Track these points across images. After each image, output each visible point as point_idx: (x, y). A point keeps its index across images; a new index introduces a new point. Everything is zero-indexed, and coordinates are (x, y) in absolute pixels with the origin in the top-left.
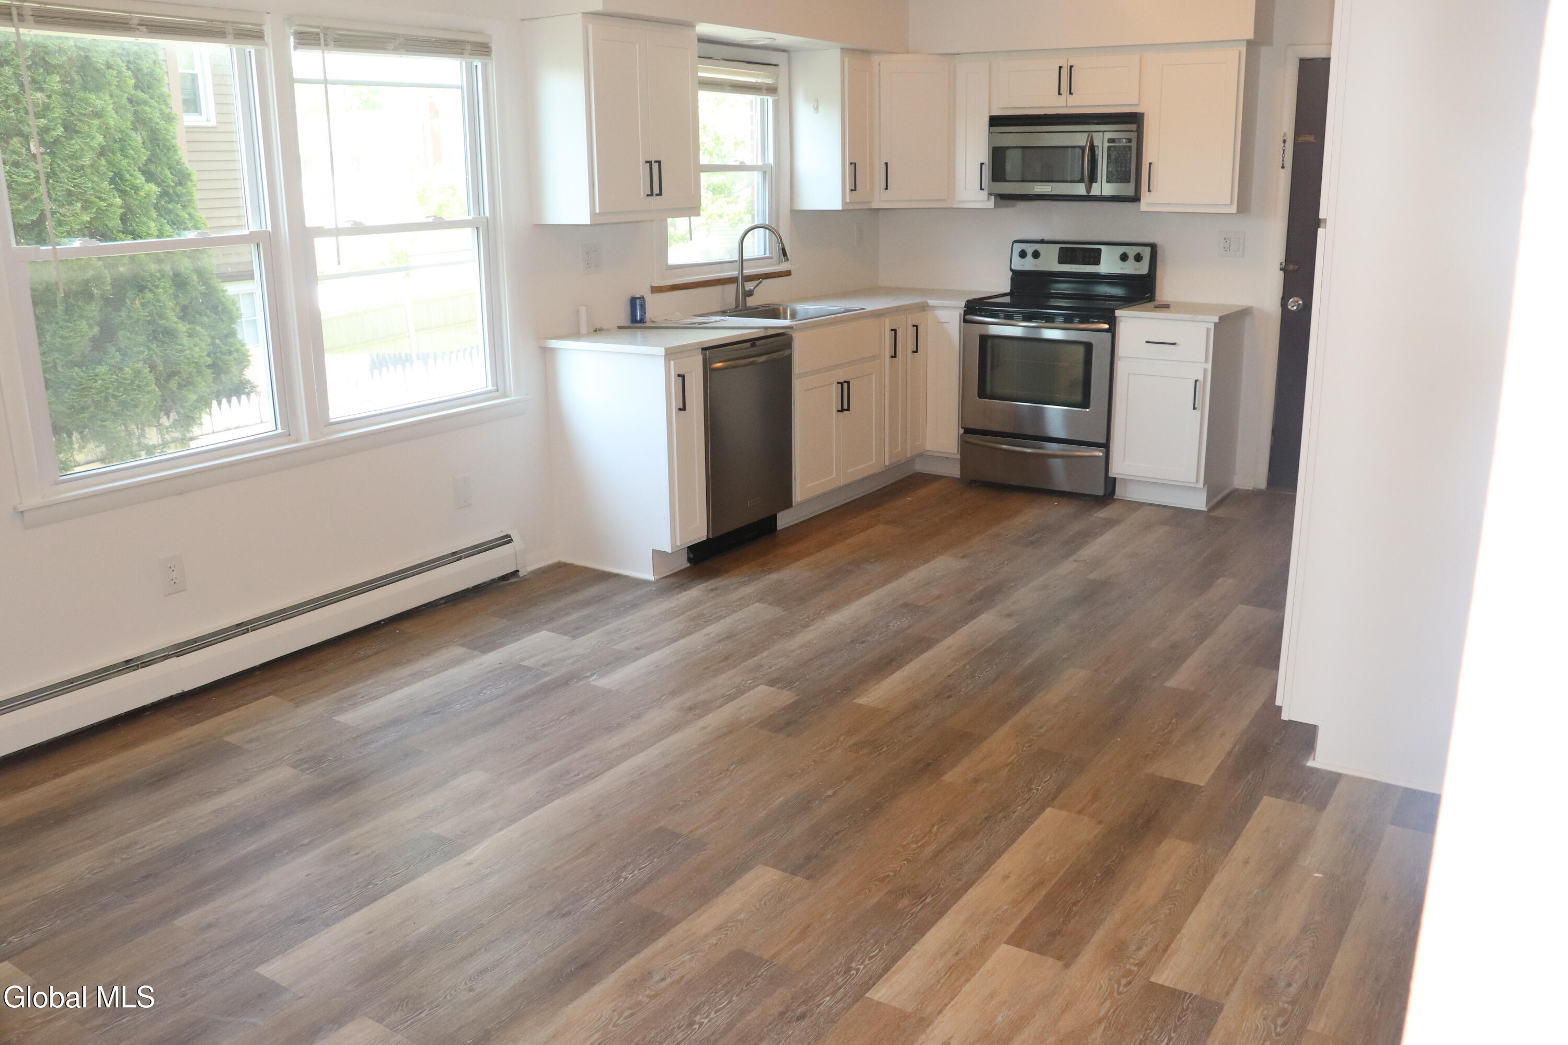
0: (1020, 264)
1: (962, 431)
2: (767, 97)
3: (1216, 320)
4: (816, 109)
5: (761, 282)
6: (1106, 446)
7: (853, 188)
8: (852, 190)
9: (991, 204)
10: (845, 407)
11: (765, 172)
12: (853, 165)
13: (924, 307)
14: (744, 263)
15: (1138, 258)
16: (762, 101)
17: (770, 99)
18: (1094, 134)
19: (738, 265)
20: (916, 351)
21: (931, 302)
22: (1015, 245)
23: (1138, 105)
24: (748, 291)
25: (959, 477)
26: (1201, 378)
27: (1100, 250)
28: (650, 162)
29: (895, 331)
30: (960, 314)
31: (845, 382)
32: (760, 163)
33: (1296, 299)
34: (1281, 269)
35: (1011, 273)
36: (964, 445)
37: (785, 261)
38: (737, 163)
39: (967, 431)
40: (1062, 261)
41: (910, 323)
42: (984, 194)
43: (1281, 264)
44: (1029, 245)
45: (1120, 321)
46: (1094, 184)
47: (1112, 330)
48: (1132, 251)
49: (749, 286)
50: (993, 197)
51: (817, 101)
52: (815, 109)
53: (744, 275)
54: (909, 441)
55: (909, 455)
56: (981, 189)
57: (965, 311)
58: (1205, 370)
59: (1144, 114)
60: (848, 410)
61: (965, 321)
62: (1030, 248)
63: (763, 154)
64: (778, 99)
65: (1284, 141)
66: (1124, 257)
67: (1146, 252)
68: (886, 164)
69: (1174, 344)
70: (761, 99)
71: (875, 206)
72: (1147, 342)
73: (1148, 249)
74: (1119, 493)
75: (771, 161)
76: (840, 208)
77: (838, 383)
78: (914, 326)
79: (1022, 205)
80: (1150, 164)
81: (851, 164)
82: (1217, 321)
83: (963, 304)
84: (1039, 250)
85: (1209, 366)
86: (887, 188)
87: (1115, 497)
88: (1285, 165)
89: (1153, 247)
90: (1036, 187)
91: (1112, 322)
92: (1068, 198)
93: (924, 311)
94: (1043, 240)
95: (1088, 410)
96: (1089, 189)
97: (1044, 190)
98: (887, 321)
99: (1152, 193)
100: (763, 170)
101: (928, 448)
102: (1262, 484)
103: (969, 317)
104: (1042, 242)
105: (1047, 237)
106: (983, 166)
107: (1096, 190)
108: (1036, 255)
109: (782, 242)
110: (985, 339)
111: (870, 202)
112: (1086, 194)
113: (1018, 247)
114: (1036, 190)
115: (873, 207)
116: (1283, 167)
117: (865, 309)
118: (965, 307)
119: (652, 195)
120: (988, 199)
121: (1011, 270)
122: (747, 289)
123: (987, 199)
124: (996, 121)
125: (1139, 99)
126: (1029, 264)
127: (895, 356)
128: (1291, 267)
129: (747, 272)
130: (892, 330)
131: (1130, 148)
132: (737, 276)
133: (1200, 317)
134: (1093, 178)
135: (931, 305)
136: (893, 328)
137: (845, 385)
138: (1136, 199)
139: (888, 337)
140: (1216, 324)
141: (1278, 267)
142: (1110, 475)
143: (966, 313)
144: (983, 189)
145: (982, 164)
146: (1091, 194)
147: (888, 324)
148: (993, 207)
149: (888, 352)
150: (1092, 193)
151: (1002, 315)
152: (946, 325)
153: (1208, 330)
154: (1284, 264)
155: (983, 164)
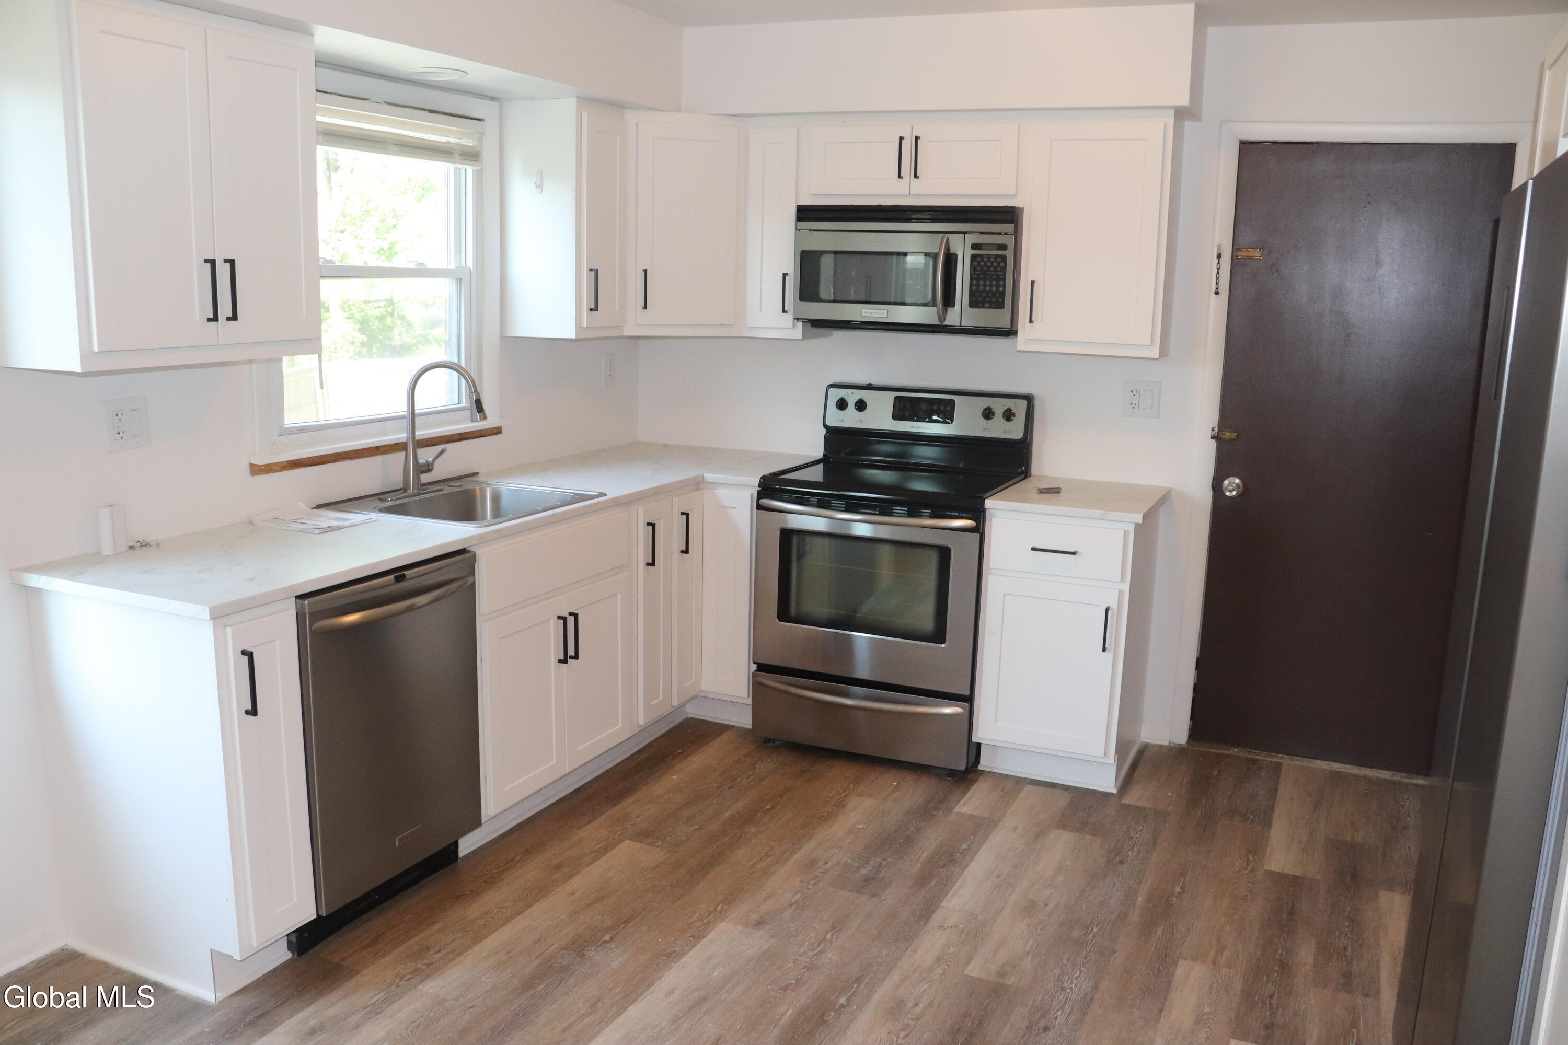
0: (838, 419)
1: (754, 667)
2: (466, 167)
3: (1139, 518)
4: (540, 186)
5: (443, 452)
6: (968, 699)
7: (593, 307)
8: (591, 310)
9: (797, 332)
10: (571, 652)
11: (460, 280)
12: (593, 273)
13: (698, 484)
14: (416, 419)
15: (1009, 415)
16: (457, 173)
17: (470, 170)
18: (951, 236)
19: (405, 423)
20: (686, 552)
21: (709, 477)
22: (831, 391)
23: (1015, 196)
24: (423, 465)
25: (750, 727)
26: (1114, 605)
27: (952, 403)
28: (212, 263)
29: (653, 525)
30: (752, 495)
31: (571, 614)
32: (453, 266)
33: (1232, 479)
34: (1212, 438)
35: (824, 431)
36: (757, 688)
37: (481, 420)
38: (413, 266)
39: (762, 668)
40: (896, 416)
41: (677, 511)
42: (789, 317)
43: (1213, 430)
44: (850, 391)
45: (992, 516)
46: (950, 309)
47: (979, 530)
48: (999, 406)
49: (426, 455)
50: (800, 324)
51: (541, 174)
52: (538, 187)
53: (417, 438)
54: (675, 679)
55: (675, 703)
56: (784, 311)
57: (758, 493)
58: (1121, 593)
59: (1023, 208)
60: (576, 657)
61: (760, 507)
62: (852, 397)
63: (458, 251)
64: (482, 170)
65: (1219, 256)
66: (988, 414)
67: (1020, 408)
68: (645, 271)
69: (1074, 553)
70: (455, 169)
71: (627, 332)
72: (1034, 549)
73: (1024, 403)
74: (985, 763)
75: (470, 263)
76: (573, 336)
77: (559, 617)
78: (682, 514)
79: (839, 335)
80: (1033, 282)
81: (591, 270)
82: (1140, 521)
83: (756, 481)
84: (865, 400)
85: (1126, 587)
86: (645, 307)
87: (980, 768)
88: (1220, 290)
89: (1029, 399)
90: (864, 311)
91: (978, 515)
92: (911, 328)
93: (698, 489)
94: (870, 384)
95: (943, 646)
96: (943, 316)
97: (877, 315)
98: (641, 510)
99: (1034, 325)
100: (459, 278)
101: (703, 689)
102: (1181, 735)
103: (765, 502)
104: (869, 387)
105: (875, 381)
106: (787, 278)
107: (953, 318)
108: (861, 406)
109: (476, 391)
110: (787, 535)
111: (620, 328)
112: (939, 323)
113: (836, 394)
114: (864, 315)
115: (626, 334)
116: (1217, 293)
117: (605, 495)
118: (759, 486)
119: (215, 318)
120: (794, 326)
121: (825, 426)
122: (421, 461)
123: (791, 326)
124: (805, 213)
125: (1017, 189)
126: (850, 419)
127: (652, 564)
128: (1227, 435)
129: (421, 434)
130: (648, 524)
131: (1004, 258)
132: (405, 440)
133: (1114, 515)
134: (948, 300)
135: (709, 480)
136: (650, 522)
137: (571, 620)
138: (1010, 332)
139: (643, 534)
140: (1136, 524)
141: (1209, 434)
142: (974, 739)
143: (760, 495)
144: (786, 312)
145: (785, 275)
146: (946, 323)
147: (641, 515)
148: (801, 338)
149: (642, 555)
150: (948, 322)
151: (814, 499)
152: (733, 510)
153: (1126, 533)
154: (1216, 430)
155: (787, 274)
